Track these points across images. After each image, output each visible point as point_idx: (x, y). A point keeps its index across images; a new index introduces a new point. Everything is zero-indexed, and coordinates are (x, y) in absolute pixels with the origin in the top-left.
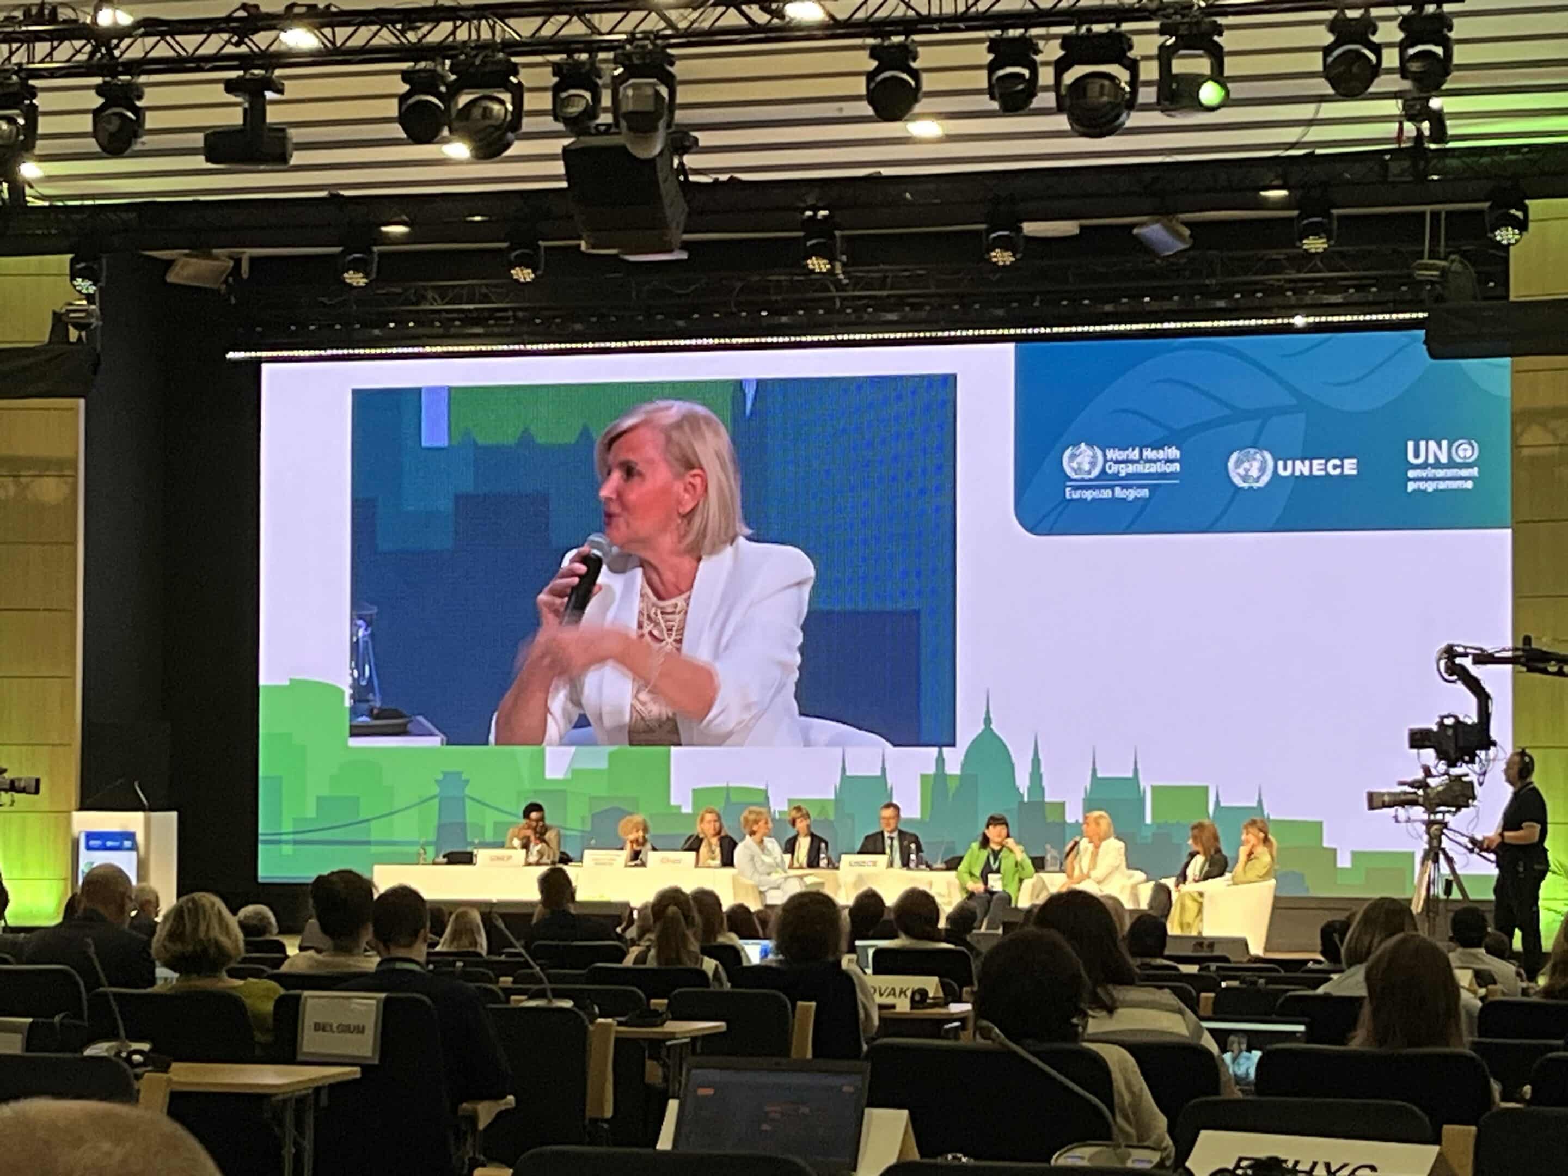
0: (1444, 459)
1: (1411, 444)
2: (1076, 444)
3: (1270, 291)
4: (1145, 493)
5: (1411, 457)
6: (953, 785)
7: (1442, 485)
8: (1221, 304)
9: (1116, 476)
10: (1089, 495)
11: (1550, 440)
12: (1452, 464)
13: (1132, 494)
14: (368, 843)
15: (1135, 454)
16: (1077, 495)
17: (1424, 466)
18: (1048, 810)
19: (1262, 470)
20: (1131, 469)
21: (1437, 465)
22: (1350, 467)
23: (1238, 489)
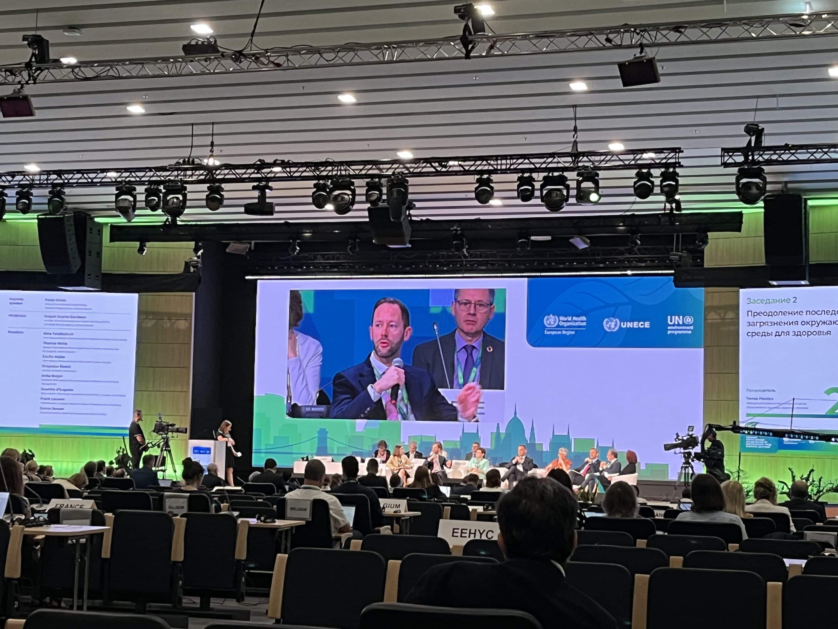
0: (681, 323)
1: (669, 317)
2: (549, 315)
3: (619, 261)
4: (573, 333)
5: (669, 322)
6: (503, 437)
7: (680, 332)
8: (601, 265)
9: (563, 327)
10: (553, 333)
11: (718, 317)
12: (684, 325)
13: (569, 333)
14: (292, 453)
15: (570, 319)
16: (549, 333)
17: (674, 325)
18: (537, 446)
19: (616, 325)
20: (568, 324)
21: (679, 325)
22: (647, 325)
23: (607, 332)
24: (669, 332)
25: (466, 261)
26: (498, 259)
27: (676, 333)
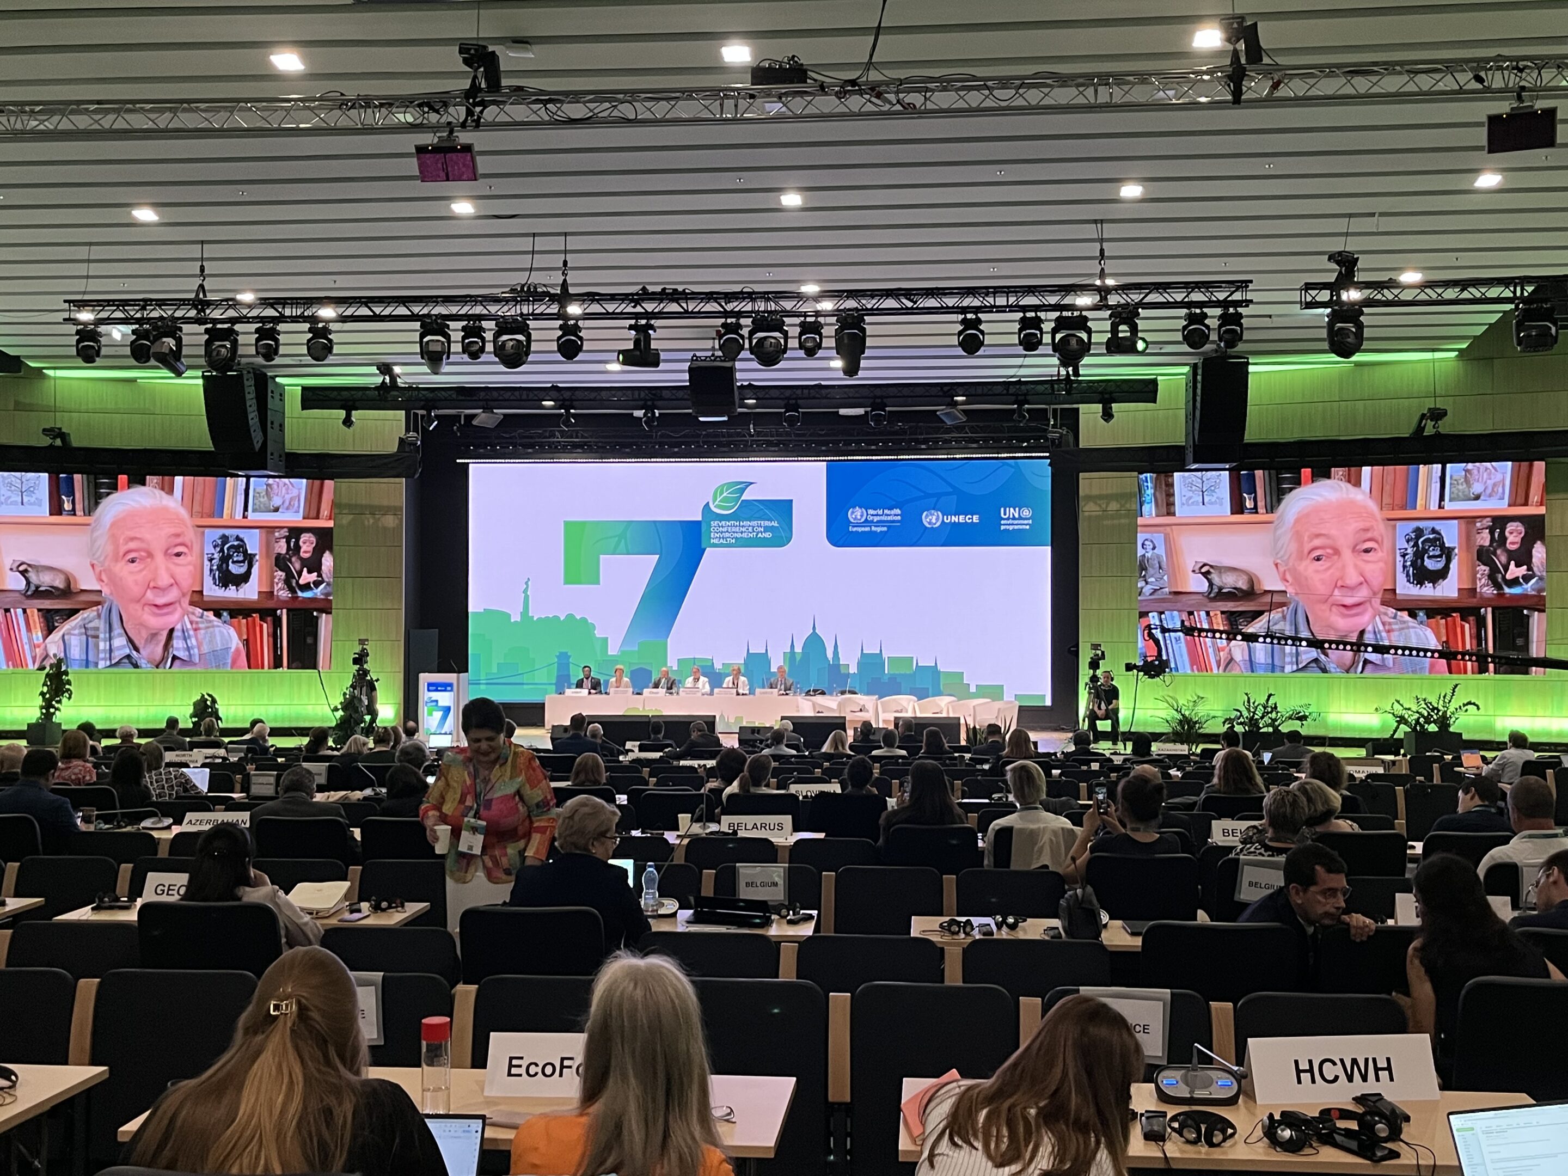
0: (1017, 516)
1: (1002, 510)
2: (854, 507)
3: (946, 441)
4: (885, 529)
5: (1002, 515)
6: (798, 658)
7: (1016, 527)
8: (923, 447)
9: (872, 522)
10: (860, 529)
11: (1098, 509)
12: (1020, 518)
13: (879, 529)
14: (523, 684)
15: (880, 512)
16: (855, 529)
17: (1008, 519)
18: (842, 668)
19: (937, 519)
20: (878, 518)
21: (1014, 518)
22: (976, 519)
23: (926, 528)
24: (1003, 528)
25: (752, 441)
26: (793, 438)
27: (1011, 528)
